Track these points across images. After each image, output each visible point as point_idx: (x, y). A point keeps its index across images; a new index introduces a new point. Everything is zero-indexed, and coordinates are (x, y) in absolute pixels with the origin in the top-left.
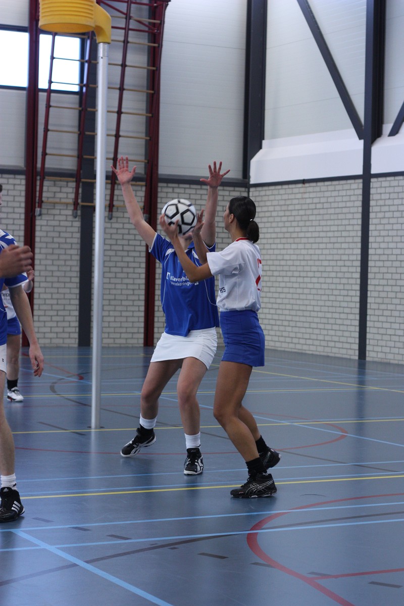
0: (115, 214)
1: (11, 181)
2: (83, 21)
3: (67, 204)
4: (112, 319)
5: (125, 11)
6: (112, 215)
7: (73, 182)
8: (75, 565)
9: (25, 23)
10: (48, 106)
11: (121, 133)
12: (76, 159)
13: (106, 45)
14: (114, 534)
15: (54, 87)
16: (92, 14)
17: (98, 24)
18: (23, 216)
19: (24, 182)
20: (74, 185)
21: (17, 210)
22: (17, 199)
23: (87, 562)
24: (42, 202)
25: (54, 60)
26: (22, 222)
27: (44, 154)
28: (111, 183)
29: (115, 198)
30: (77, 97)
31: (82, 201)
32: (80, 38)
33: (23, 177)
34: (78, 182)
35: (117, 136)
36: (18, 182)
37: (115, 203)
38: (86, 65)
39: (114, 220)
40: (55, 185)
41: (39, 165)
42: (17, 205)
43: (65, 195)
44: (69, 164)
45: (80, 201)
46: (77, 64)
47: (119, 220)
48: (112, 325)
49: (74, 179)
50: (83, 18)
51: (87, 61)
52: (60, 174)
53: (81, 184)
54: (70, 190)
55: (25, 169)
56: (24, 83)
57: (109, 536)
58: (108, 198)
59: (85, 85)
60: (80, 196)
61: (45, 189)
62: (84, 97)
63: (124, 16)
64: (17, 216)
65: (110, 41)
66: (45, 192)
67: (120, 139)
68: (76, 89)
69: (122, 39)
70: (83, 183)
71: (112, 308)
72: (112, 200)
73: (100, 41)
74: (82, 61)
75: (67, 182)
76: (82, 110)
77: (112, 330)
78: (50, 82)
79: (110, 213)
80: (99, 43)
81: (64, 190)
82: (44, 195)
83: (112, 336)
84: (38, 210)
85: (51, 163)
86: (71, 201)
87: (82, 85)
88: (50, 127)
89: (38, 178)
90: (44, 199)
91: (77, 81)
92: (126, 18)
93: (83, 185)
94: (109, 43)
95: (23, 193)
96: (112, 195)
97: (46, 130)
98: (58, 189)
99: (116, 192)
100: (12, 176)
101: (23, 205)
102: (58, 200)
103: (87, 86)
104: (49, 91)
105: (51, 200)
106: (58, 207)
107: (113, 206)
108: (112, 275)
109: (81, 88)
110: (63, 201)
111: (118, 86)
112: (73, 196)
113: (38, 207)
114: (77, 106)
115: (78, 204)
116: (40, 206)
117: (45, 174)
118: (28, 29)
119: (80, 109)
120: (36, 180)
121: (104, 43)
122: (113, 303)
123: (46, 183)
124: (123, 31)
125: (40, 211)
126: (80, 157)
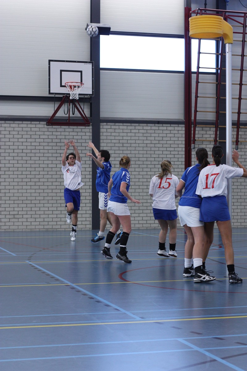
0: (239, 146)
1: (176, 128)
2: (216, 31)
3: (210, 141)
4: (239, 211)
5: (243, 23)
6: (238, 147)
7: (214, 127)
8: (215, 360)
9: (182, 33)
10: (197, 82)
11: (242, 97)
12: (215, 114)
13: (230, 45)
14: (239, 342)
15: (201, 70)
16: (221, 27)
17: (225, 32)
18: (184, 149)
19: (184, 129)
20: (214, 129)
21: (180, 146)
22: (180, 139)
23: (223, 358)
24: (195, 140)
25: (201, 54)
26: (184, 153)
27: (196, 111)
28: (237, 128)
29: (240, 136)
30: (215, 76)
31: (219, 139)
32: (215, 40)
33: (184, 126)
34: (216, 128)
35: (240, 99)
36: (180, 128)
37: (239, 140)
38: (220, 56)
39: (239, 150)
40: (203, 130)
41: (193, 118)
42: (180, 142)
43: (209, 136)
44: (211, 117)
45: (218, 139)
46: (214, 56)
47: (242, 150)
48: (239, 214)
49: (214, 126)
50: (216, 29)
51: (220, 54)
52: (206, 123)
53: (218, 129)
54: (212, 133)
55: (184, 121)
56: (183, 69)
57: (236, 343)
58: (235, 136)
59: (219, 69)
60: (218, 136)
61: (197, 132)
62: (219, 76)
63: (242, 25)
64: (180, 149)
65: (232, 42)
66: (197, 134)
67: (242, 100)
68: (214, 71)
69: (241, 39)
70: (220, 128)
71: (239, 204)
72: (237, 138)
73: (227, 42)
74: (217, 54)
75: (210, 128)
76: (218, 84)
77: (239, 217)
78: (198, 67)
79: (237, 146)
80: (226, 44)
81: (208, 132)
82: (196, 136)
83: (239, 221)
84: (192, 145)
85: (200, 117)
86: (212, 139)
87: (218, 68)
88: (199, 95)
89: (193, 126)
90: (196, 139)
91: (214, 66)
92: (243, 27)
93: (219, 129)
94: (232, 44)
95: (184, 136)
96: (238, 135)
97: (197, 97)
98: (205, 132)
99: (240, 133)
100: (177, 125)
101: (184, 142)
102: (205, 139)
103: (221, 69)
104: (198, 73)
105: (200, 139)
106: (204, 143)
107: (239, 141)
108: (239, 184)
109: (217, 71)
110: (208, 139)
111: (240, 68)
112: (214, 136)
113: (193, 144)
114: (215, 81)
115: (217, 141)
116: (194, 143)
117: (196, 123)
118: (184, 36)
119: (217, 83)
120: (191, 127)
121: (229, 43)
122: (239, 200)
123: (197, 129)
124: (242, 35)
125: (194, 146)
126: (217, 112)
